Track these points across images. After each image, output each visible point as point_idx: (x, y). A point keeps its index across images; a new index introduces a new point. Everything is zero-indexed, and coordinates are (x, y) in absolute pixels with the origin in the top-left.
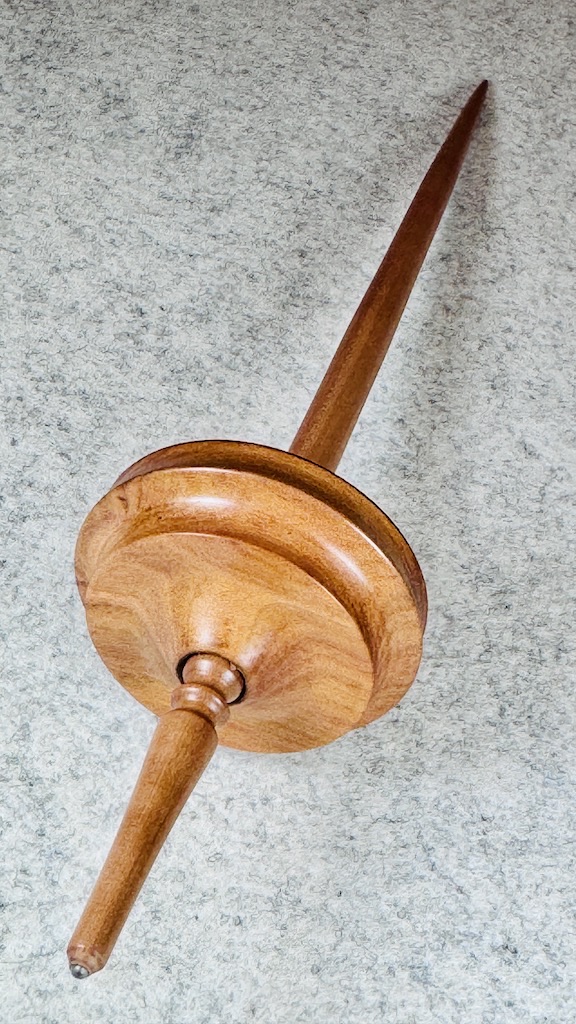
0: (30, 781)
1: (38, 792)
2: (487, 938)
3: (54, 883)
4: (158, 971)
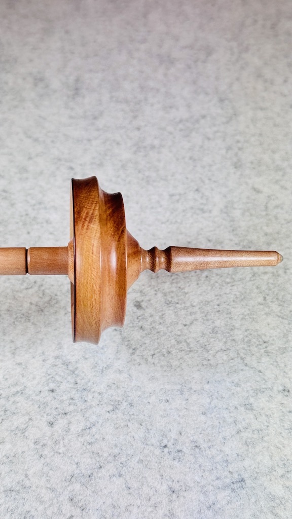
0: (66, 364)
1: (71, 368)
2: (275, 388)
3: (86, 401)
4: (137, 426)
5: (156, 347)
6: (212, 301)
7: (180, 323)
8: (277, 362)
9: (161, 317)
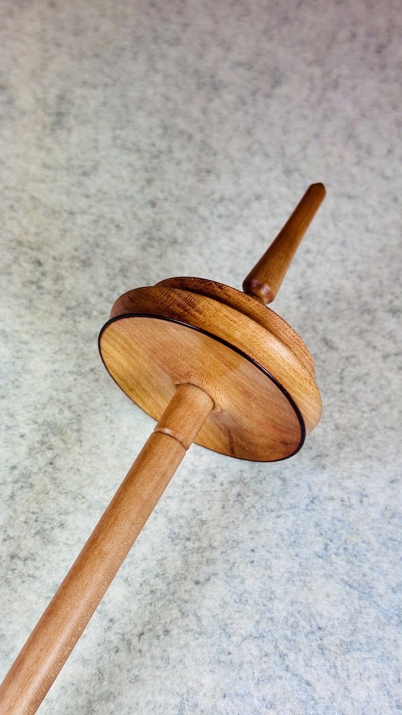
5: (147, 619)
6: (242, 542)
7: (189, 577)
8: (335, 667)
9: (161, 563)
